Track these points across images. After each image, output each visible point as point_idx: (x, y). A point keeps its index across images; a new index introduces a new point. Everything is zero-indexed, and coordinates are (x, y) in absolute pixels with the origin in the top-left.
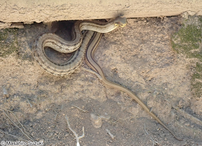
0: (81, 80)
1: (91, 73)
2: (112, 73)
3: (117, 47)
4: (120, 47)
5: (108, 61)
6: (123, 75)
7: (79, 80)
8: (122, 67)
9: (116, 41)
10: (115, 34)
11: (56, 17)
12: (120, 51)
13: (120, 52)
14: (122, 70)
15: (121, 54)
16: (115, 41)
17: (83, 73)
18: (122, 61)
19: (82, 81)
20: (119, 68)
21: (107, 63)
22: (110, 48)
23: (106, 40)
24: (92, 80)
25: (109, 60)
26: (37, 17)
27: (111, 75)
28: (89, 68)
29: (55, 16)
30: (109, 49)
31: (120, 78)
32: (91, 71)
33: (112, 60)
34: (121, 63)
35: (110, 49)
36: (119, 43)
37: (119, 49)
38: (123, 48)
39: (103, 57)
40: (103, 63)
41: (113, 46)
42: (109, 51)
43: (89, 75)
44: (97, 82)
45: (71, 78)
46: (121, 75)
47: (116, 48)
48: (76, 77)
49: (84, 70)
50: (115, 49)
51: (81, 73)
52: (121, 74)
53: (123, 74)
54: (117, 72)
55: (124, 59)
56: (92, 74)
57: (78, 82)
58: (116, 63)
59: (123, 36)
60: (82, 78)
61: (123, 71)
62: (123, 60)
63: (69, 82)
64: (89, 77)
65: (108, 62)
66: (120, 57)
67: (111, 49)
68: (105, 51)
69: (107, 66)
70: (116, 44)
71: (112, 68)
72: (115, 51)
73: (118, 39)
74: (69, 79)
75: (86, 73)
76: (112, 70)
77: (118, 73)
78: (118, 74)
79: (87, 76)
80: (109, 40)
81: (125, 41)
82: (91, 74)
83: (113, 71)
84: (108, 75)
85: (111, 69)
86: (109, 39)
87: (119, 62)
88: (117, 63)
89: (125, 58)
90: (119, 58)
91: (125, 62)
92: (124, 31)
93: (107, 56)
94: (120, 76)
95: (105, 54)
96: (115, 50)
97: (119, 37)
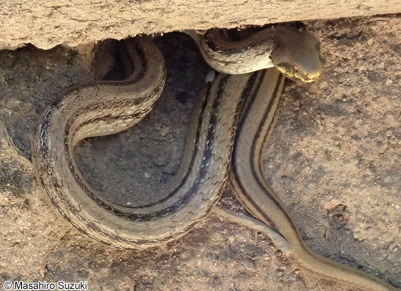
0: (211, 254)
1: (247, 228)
2: (326, 224)
3: (343, 127)
4: (357, 123)
5: (311, 178)
6: (367, 229)
7: (202, 257)
8: (364, 200)
9: (341, 101)
10: (335, 74)
11: (113, 26)
12: (356, 138)
13: (355, 142)
14: (363, 210)
15: (361, 152)
16: (338, 101)
17: (217, 229)
18: (365, 176)
19: (214, 260)
20: (354, 203)
21: (306, 186)
22: (318, 129)
23: (303, 96)
24: (253, 254)
25: (313, 177)
26: (41, 32)
27: (323, 231)
28: (240, 211)
29: (108, 25)
30: (314, 134)
31: (356, 240)
32: (249, 223)
33: (325, 173)
34: (362, 183)
35: (318, 134)
36: (351, 109)
37: (353, 132)
38: (366, 126)
39: (290, 166)
40: (293, 185)
41: (330, 121)
42: (314, 141)
43: (241, 238)
44: (273, 262)
45: (171, 250)
46: (360, 231)
47: (342, 130)
48: (192, 245)
49: (221, 219)
50: (337, 132)
51: (208, 230)
52: (362, 225)
53: (370, 227)
54: (345, 218)
55: (371, 167)
56: (252, 231)
57: (199, 263)
58: (341, 184)
59: (366, 81)
60: (214, 248)
61: (370, 214)
62: (368, 172)
63: (164, 264)
64: (242, 244)
65: (311, 182)
66: (357, 162)
67: (322, 132)
68: (300, 142)
69: (306, 199)
70: (339, 113)
71: (327, 206)
72: (336, 139)
73: (349, 92)
74: (166, 252)
75: (230, 230)
76: (328, 211)
77: (350, 221)
78: (350, 227)
79: (232, 239)
80: (314, 97)
81: (374, 99)
82: (248, 233)
83: (331, 215)
84: (313, 232)
85: (322, 207)
86: (312, 93)
87: (354, 181)
88: (346, 185)
89: (375, 164)
90: (352, 166)
91: (375, 181)
92: (370, 63)
93: (308, 160)
94: (358, 232)
95: (299, 154)
96: (339, 136)
97: (350, 86)
